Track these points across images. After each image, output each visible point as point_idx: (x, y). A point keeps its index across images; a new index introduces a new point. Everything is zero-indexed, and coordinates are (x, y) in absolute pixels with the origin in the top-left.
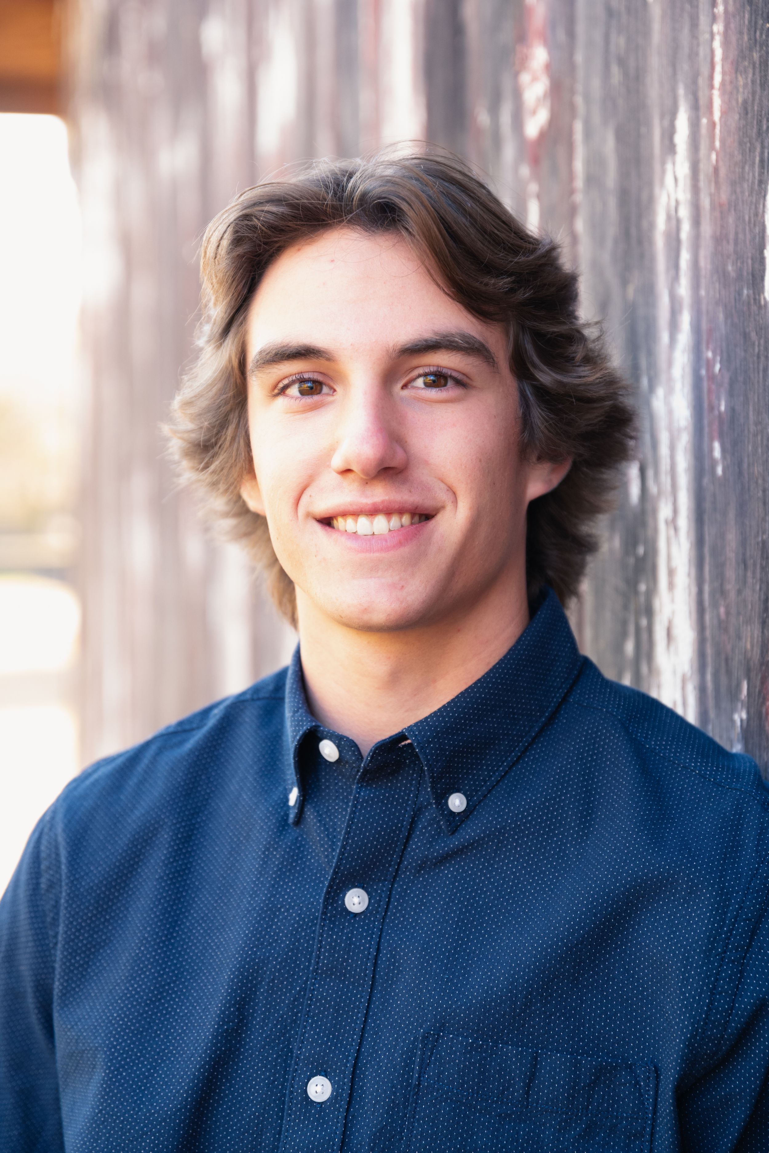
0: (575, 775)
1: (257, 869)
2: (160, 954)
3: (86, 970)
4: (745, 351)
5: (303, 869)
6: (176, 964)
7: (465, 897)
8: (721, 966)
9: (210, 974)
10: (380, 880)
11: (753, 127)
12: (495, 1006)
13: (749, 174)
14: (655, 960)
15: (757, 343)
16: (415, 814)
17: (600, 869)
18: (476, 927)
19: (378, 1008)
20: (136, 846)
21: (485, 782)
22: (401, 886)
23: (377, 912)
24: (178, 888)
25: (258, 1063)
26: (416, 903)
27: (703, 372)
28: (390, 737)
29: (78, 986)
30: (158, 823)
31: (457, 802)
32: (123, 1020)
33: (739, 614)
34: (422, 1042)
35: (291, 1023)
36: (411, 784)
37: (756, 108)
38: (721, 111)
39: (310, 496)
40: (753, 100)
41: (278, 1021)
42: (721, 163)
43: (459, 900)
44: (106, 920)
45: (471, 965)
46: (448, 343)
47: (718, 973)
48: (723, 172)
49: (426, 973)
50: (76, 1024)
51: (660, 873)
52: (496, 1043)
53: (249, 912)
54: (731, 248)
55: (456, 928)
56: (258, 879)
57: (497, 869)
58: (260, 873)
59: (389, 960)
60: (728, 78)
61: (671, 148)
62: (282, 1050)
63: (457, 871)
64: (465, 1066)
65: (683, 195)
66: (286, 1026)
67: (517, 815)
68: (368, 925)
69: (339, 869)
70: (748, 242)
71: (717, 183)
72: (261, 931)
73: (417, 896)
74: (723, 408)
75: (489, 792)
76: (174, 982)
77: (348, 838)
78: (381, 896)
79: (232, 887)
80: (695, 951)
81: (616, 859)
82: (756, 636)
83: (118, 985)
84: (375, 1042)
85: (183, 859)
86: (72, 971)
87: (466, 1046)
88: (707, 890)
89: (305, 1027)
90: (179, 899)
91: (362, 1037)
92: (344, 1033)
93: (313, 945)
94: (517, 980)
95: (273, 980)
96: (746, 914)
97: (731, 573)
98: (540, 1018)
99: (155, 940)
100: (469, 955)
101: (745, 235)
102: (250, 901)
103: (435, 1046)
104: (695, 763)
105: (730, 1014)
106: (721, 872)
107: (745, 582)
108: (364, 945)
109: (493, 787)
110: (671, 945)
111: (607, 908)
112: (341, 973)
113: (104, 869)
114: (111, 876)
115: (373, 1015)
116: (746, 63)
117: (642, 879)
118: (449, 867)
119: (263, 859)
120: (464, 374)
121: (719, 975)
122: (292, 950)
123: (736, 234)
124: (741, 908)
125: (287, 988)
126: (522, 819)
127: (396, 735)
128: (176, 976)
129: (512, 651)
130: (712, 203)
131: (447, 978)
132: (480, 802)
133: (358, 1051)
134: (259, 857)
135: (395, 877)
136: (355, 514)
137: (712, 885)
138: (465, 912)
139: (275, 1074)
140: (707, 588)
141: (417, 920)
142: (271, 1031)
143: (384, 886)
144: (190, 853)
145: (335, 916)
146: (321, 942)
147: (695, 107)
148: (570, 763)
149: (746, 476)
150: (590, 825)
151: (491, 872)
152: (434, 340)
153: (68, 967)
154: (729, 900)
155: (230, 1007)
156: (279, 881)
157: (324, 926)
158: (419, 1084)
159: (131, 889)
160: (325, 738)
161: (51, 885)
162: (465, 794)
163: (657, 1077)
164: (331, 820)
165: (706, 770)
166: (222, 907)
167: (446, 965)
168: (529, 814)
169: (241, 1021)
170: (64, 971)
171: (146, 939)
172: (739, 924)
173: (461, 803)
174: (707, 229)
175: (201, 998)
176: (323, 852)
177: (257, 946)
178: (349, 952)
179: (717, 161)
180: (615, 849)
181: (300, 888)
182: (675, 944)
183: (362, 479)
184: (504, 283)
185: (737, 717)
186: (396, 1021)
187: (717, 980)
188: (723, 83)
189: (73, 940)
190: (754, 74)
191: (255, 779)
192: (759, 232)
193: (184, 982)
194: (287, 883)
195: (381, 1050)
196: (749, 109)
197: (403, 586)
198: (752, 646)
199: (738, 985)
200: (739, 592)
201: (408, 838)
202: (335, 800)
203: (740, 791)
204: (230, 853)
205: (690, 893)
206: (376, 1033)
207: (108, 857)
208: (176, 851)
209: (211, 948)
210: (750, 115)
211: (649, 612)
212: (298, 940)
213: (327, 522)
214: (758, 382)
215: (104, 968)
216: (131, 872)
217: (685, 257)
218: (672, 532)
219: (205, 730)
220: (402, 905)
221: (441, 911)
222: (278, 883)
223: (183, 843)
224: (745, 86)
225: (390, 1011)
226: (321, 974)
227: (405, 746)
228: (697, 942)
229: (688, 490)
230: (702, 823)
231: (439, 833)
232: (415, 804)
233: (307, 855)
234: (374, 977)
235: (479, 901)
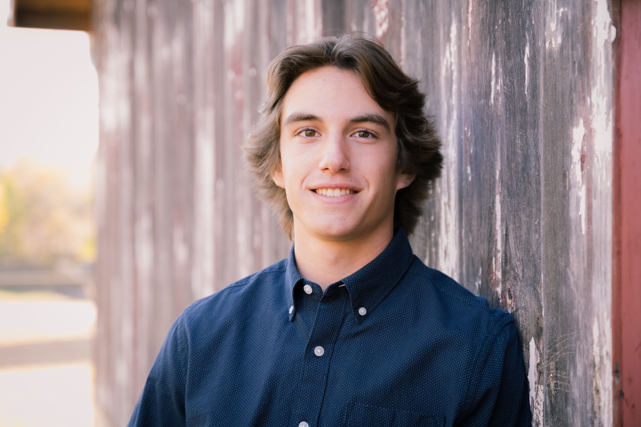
0: (412, 301)
1: (275, 340)
2: (233, 376)
3: (200, 383)
4: (482, 126)
5: (296, 340)
6: (240, 380)
7: (365, 350)
8: (472, 374)
9: (256, 383)
10: (329, 343)
11: (486, 30)
12: (378, 392)
13: (484, 50)
14: (445, 373)
15: (487, 122)
16: (344, 316)
17: (422, 337)
18: (370, 362)
19: (328, 394)
20: (221, 332)
21: (374, 304)
22: (338, 346)
23: (328, 356)
24: (240, 349)
25: (277, 417)
26: (344, 352)
27: (463, 137)
28: (336, 283)
29: (197, 390)
30: (231, 322)
31: (363, 311)
32: (218, 402)
33: (478, 239)
34: (347, 406)
35: (291, 401)
36: (343, 304)
37: (488, 22)
38: (472, 23)
39: (309, 180)
40: (487, 18)
41: (286, 400)
42: (471, 46)
43: (363, 351)
44: (208, 362)
45: (368, 376)
46: (371, 119)
47: (471, 377)
48: (472, 49)
49: (349, 380)
50: (196, 405)
51: (447, 338)
52: (378, 407)
53: (272, 357)
54: (476, 82)
55: (362, 362)
56: (276, 344)
57: (379, 339)
58: (277, 341)
59: (333, 375)
60: (475, 9)
61: (448, 39)
62: (287, 412)
63: (362, 339)
64: (365, 416)
65: (454, 60)
66: (289, 403)
67: (388, 317)
68: (324, 361)
69: (312, 338)
70: (484, 80)
71: (469, 54)
72: (278, 364)
73: (345, 350)
74: (472, 152)
75: (376, 308)
76: (240, 387)
77: (316, 325)
78: (329, 350)
79: (264, 348)
80: (462, 368)
81: (429, 333)
82: (486, 248)
83: (215, 388)
84: (327, 408)
85: (242, 338)
86: (194, 384)
87: (366, 408)
88: (467, 344)
89: (297, 402)
90: (241, 354)
91: (322, 406)
92: (314, 404)
93: (301, 369)
94: (387, 381)
95: (284, 384)
96: (483, 354)
97: (474, 223)
98: (397, 397)
99: (231, 370)
100: (367, 372)
101: (482, 76)
102: (273, 352)
103: (353, 408)
104: (461, 297)
105: (476, 394)
106: (472, 337)
107: (481, 225)
108: (322, 369)
109: (377, 306)
110: (452, 367)
111: (425, 352)
112: (313, 380)
113: (207, 342)
114: (211, 344)
115: (326, 397)
116: (483, 2)
117: (440, 340)
118: (359, 338)
119: (278, 336)
120: (377, 133)
121: (471, 378)
122: (292, 372)
123: (478, 76)
124: (481, 352)
125: (289, 387)
126: (390, 318)
127: (338, 282)
128: (241, 384)
129: (386, 250)
130: (467, 63)
131: (358, 382)
132: (372, 312)
133: (320, 412)
134: (276, 335)
135: (335, 342)
136: (327, 188)
137: (469, 343)
138: (366, 356)
139: (284, 422)
140: (463, 231)
141: (345, 359)
142: (283, 404)
143: (331, 345)
144: (245, 335)
145: (310, 357)
146: (304, 368)
147: (460, 21)
148: (410, 296)
149: (482, 180)
150: (418, 321)
151: (376, 340)
152: (366, 117)
153: (192, 382)
154: (476, 348)
155: (265, 395)
156: (286, 344)
157: (305, 361)
158: (346, 424)
159: (219, 350)
160: (307, 284)
161: (183, 350)
162: (366, 308)
163: (445, 421)
164: (308, 319)
165: (466, 300)
166: (260, 356)
167: (358, 376)
168: (393, 316)
169: (270, 401)
170: (190, 384)
171: (226, 369)
172: (480, 358)
173: (364, 312)
174: (465, 74)
175: (252, 393)
176: (305, 332)
177: (276, 370)
178: (316, 372)
179: (470, 44)
180: (428, 329)
181: (294, 347)
182: (454, 366)
183: (332, 173)
184: (397, 94)
185: (477, 284)
186: (336, 399)
187: (471, 380)
188: (473, 11)
189: (194, 371)
190: (487, 7)
191: (273, 304)
192: (489, 75)
193: (244, 387)
194: (289, 345)
195: (330, 410)
196: (485, 22)
197: (345, 219)
198: (484, 252)
199: (479, 382)
200: (478, 230)
201: (341, 326)
202: (310, 311)
203: (480, 307)
204: (263, 334)
205: (460, 346)
206: (328, 404)
207: (208, 336)
208: (239, 334)
209: (256, 373)
210: (485, 25)
211: (436, 245)
212: (294, 368)
213: (314, 191)
214: (488, 139)
215: (208, 382)
216: (219, 343)
217: (455, 87)
218: (447, 208)
219: (249, 285)
220: (338, 353)
221: (355, 355)
222: (285, 345)
223: (242, 331)
224: (483, 12)
225: (334, 396)
226: (304, 381)
227: (340, 287)
228: (462, 365)
229: (455, 189)
230: (464, 319)
231: (354, 324)
232: (345, 312)
233: (297, 334)
234: (327, 382)
235: (371, 351)
